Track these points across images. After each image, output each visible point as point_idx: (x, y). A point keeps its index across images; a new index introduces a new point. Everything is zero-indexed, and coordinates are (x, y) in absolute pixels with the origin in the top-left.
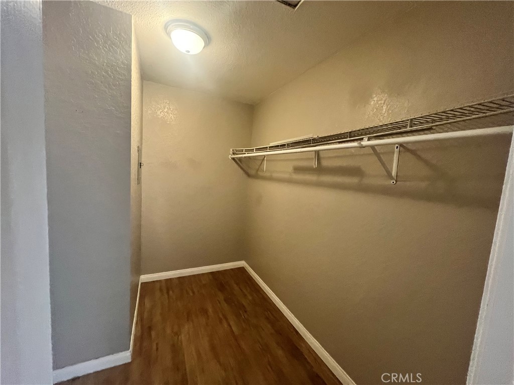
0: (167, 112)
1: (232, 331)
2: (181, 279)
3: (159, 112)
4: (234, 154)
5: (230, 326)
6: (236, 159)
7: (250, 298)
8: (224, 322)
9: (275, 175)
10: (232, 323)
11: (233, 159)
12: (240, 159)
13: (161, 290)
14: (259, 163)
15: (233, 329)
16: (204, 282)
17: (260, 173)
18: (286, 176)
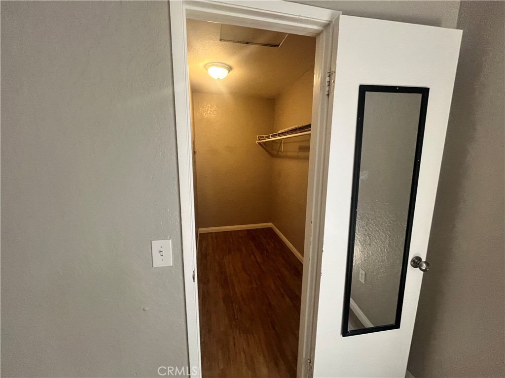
0: (210, 113)
1: (257, 261)
2: (225, 233)
3: (204, 114)
4: (260, 140)
5: (255, 258)
6: (262, 143)
7: (272, 245)
8: (252, 256)
9: (289, 154)
10: (257, 257)
11: (259, 143)
12: (265, 143)
13: (212, 238)
14: (279, 145)
15: (258, 260)
16: (241, 235)
17: (280, 153)
18: (295, 154)
